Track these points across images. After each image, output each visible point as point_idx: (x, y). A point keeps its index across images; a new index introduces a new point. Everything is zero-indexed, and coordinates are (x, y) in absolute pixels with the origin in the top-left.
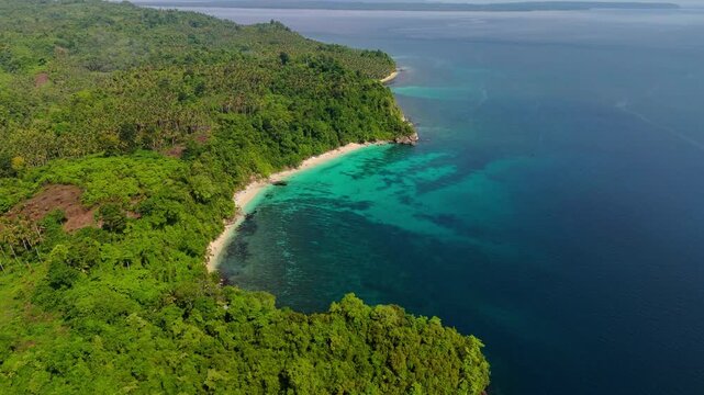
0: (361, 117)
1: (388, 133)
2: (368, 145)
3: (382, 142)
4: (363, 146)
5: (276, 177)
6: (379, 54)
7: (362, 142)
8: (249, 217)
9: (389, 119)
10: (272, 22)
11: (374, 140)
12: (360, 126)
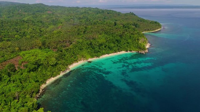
0: (128, 43)
1: (137, 49)
2: (129, 52)
3: (134, 52)
4: (127, 52)
5: (90, 60)
6: (156, 22)
7: (127, 51)
8: (71, 71)
9: (137, 44)
10: (130, 13)
11: (131, 51)
12: (127, 46)
